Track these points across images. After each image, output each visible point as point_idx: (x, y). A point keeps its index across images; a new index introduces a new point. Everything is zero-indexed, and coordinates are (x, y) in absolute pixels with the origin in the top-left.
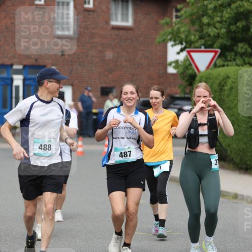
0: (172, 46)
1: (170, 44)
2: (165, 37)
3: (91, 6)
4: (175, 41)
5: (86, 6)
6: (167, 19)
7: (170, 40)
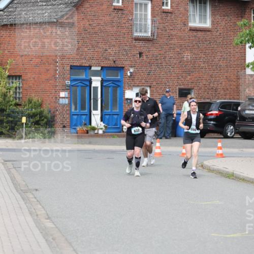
0: (250, 47)
1: (248, 45)
2: (243, 39)
3: (169, 7)
4: (252, 43)
5: (164, 7)
6: (245, 21)
7: (248, 41)
